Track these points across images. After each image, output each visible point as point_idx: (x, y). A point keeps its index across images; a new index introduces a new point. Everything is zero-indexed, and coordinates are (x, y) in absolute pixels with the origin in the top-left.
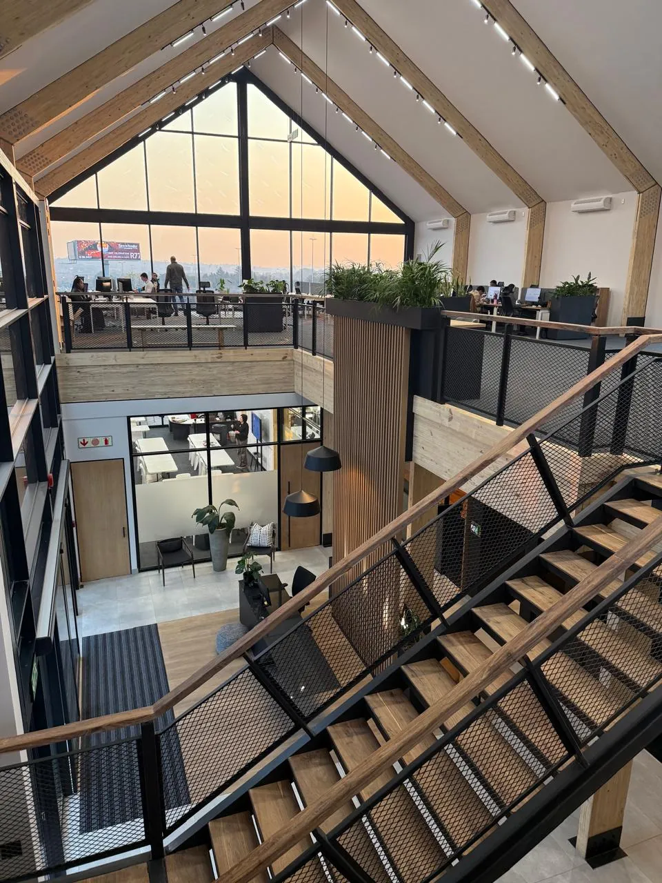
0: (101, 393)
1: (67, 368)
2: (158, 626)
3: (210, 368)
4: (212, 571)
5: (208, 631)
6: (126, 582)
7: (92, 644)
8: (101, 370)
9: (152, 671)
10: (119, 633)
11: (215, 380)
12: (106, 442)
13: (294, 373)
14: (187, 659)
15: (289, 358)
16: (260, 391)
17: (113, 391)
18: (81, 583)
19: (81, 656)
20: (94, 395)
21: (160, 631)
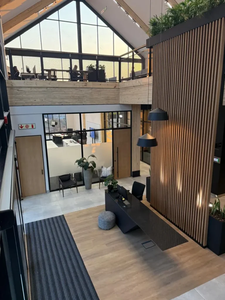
0: (29, 101)
1: (12, 88)
2: (65, 216)
3: (82, 91)
4: (85, 190)
5: (91, 217)
6: (44, 196)
7: (31, 227)
8: (29, 89)
9: (66, 239)
10: (44, 220)
11: (84, 97)
12: (32, 126)
13: (119, 95)
14: (84, 231)
15: (117, 87)
16: (104, 103)
17: (35, 100)
18: (22, 198)
19: (25, 234)
20: (25, 102)
21: (65, 218)
